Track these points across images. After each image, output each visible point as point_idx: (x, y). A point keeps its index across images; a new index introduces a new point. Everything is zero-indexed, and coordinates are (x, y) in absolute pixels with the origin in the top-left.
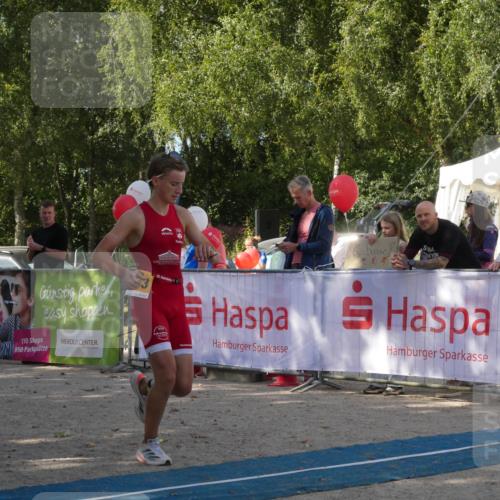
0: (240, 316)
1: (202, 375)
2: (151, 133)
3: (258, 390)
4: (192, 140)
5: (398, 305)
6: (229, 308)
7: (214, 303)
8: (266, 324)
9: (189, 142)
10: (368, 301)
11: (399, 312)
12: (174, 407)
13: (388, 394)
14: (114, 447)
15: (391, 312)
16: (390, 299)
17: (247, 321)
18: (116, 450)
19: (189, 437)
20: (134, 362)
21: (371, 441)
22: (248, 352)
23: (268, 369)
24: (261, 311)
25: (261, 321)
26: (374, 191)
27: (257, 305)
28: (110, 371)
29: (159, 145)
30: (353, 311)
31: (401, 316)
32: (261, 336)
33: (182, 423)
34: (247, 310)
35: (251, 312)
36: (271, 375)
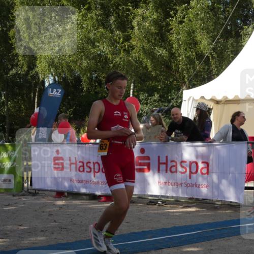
0: (83, 166)
1: (65, 196)
2: (37, 74)
3: (93, 204)
5: (163, 160)
7: (70, 160)
8: (97, 170)
9: (57, 78)
10: (148, 158)
11: (164, 163)
12: (51, 213)
13: (159, 205)
14: (20, 234)
15: (159, 163)
16: (159, 157)
17: (87, 169)
18: (21, 236)
19: (58, 228)
20: (30, 191)
21: (151, 229)
22: (88, 185)
23: (98, 193)
24: (94, 164)
25: (94, 169)
26: (151, 102)
27: (92, 161)
28: (18, 195)
29: (41, 79)
30: (140, 163)
31: (165, 165)
32: (94, 177)
33: (55, 221)
34: (87, 163)
35: (88, 165)
36: (100, 196)
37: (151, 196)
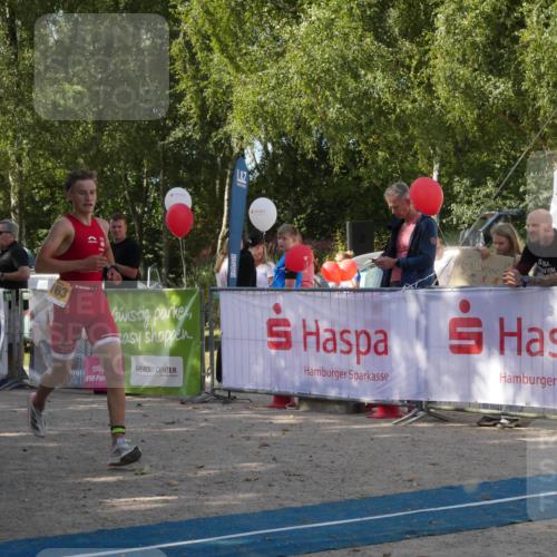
0: (334, 340)
1: (293, 405)
2: (228, 138)
3: (357, 423)
4: (273, 144)
5: (511, 327)
6: (321, 331)
7: (304, 326)
8: (363, 349)
9: (270, 147)
10: (477, 323)
11: (512, 334)
12: (264, 441)
13: (504, 426)
14: (199, 486)
15: (503, 334)
16: (502, 321)
17: (342, 346)
18: (202, 489)
19: (282, 475)
20: (217, 392)
21: (486, 480)
22: (343, 380)
23: (367, 399)
24: (358, 335)
25: (358, 345)
26: (478, 199)
27: (352, 328)
28: (192, 402)
29: (236, 150)
30: (460, 333)
31: (515, 339)
32: (358, 363)
33: (274, 459)
34: (342, 333)
35: (345, 336)
36: (370, 406)
37: (485, 406)
